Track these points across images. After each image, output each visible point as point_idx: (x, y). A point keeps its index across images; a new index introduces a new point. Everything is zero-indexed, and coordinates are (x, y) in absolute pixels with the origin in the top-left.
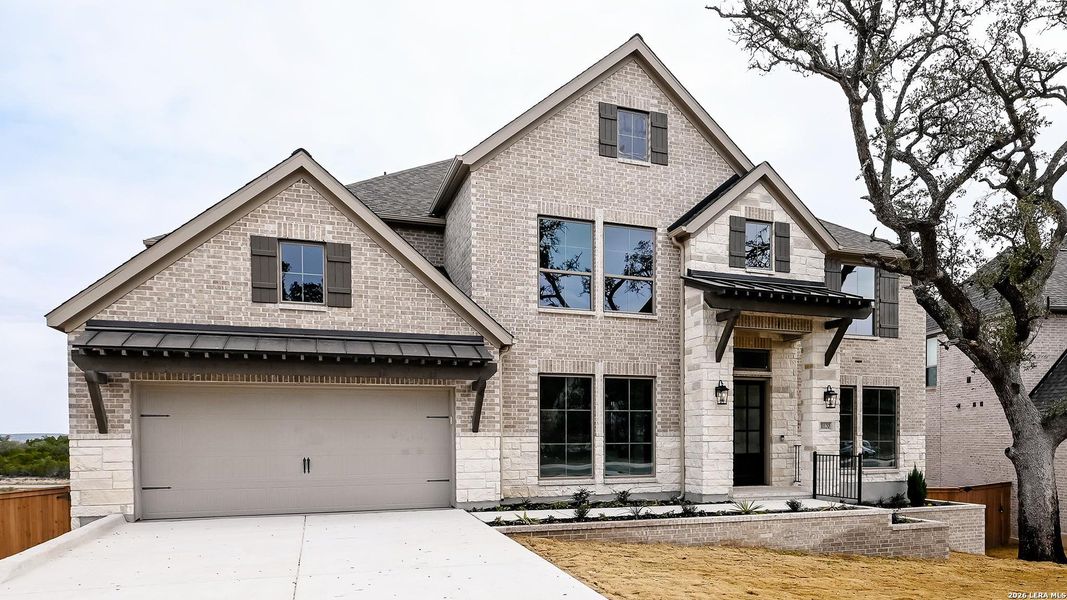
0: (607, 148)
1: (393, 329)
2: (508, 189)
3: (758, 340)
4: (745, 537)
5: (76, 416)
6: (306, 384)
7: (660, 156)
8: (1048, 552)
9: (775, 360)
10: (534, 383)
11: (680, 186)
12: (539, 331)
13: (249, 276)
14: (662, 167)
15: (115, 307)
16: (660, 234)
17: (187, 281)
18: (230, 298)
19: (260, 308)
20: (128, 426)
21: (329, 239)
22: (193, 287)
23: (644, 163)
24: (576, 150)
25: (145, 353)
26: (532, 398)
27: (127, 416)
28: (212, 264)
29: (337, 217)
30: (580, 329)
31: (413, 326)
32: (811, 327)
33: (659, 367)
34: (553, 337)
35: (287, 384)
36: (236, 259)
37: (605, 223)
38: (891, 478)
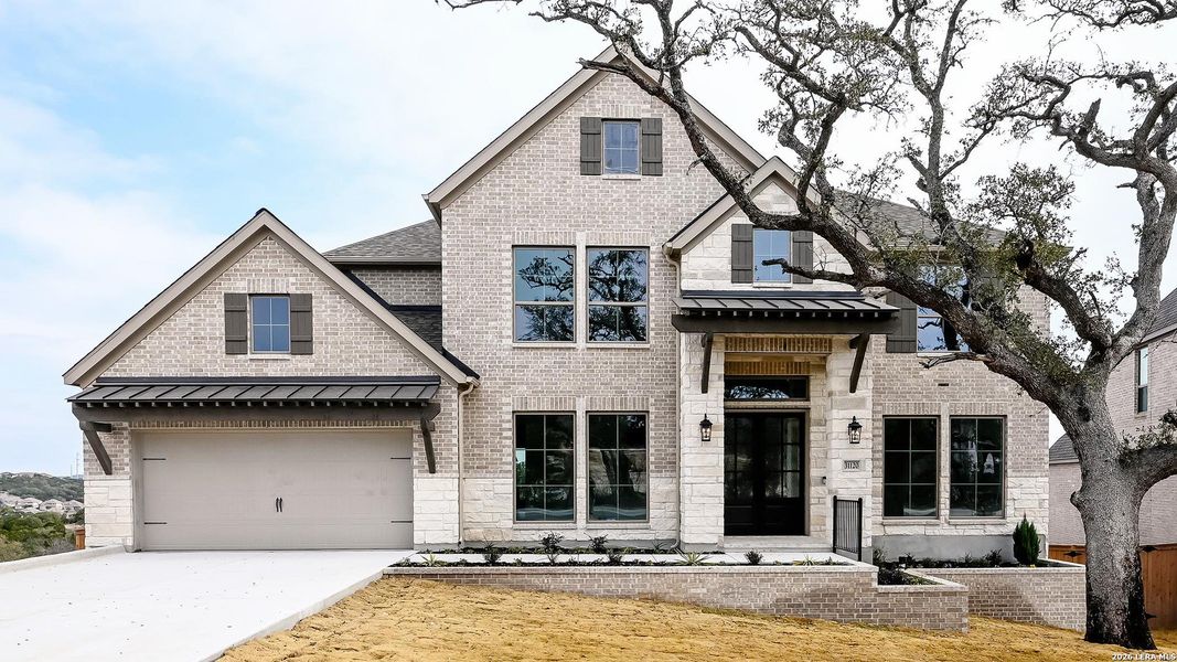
0: (589, 166)
1: (352, 373)
2: (480, 222)
3: (791, 364)
4: (671, 590)
5: (88, 460)
6: (273, 429)
7: (653, 166)
8: (1118, 631)
9: (815, 387)
10: (508, 421)
11: (678, 197)
12: (513, 367)
13: (223, 331)
14: (655, 178)
15: (117, 366)
16: (654, 253)
17: (172, 338)
18: (208, 352)
19: (232, 359)
20: (127, 469)
21: (292, 290)
22: (177, 343)
23: (633, 177)
24: (554, 173)
25: (121, 405)
26: (506, 438)
27: (127, 460)
28: (193, 322)
29: (299, 269)
30: (559, 363)
31: (371, 370)
32: (830, 347)
33: (652, 400)
34: (529, 373)
35: (256, 428)
36: (213, 316)
37: (587, 247)
38: (995, 531)
